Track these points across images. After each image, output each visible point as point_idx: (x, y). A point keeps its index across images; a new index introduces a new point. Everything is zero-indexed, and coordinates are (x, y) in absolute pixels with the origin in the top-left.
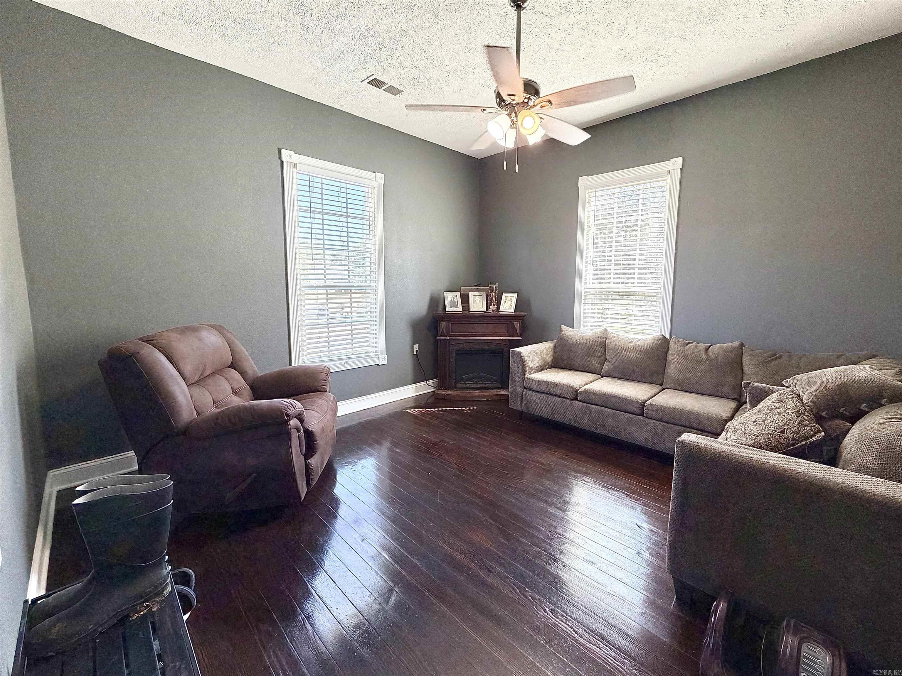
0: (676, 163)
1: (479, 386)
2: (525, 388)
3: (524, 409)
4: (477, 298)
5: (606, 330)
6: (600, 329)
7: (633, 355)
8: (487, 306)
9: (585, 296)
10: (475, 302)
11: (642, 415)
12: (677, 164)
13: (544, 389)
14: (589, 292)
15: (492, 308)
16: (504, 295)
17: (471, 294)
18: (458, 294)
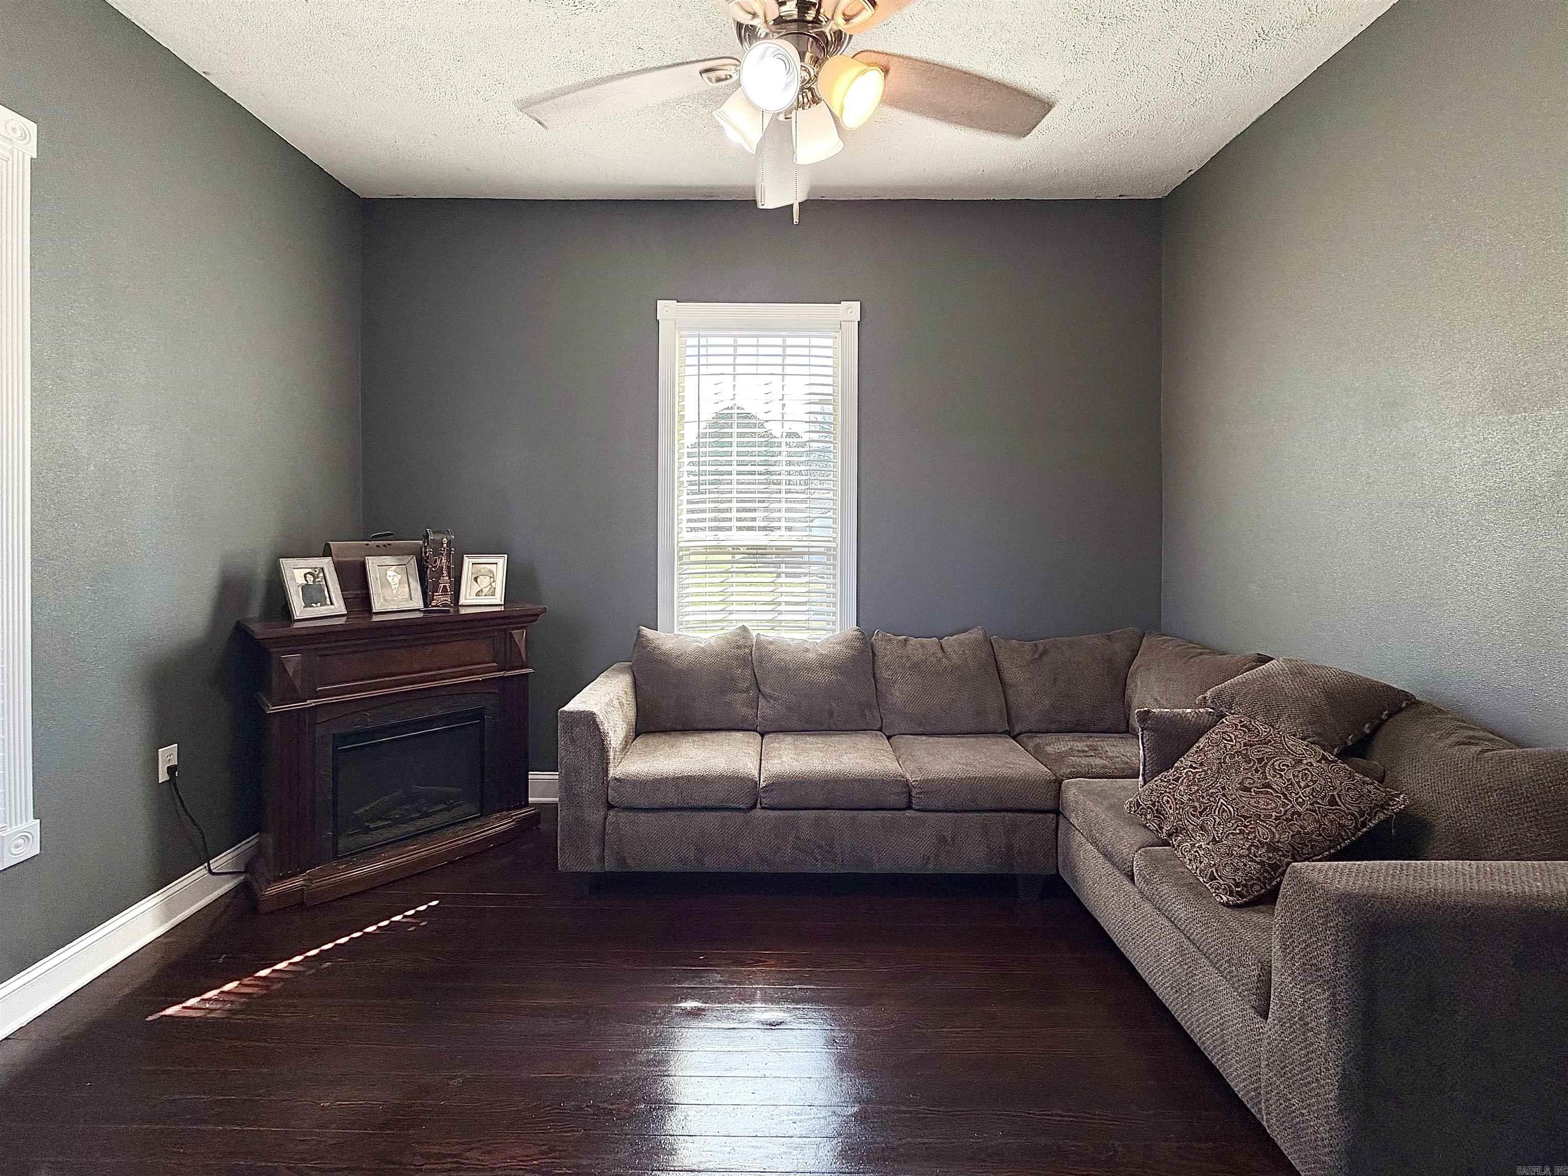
0: (850, 311)
1: (410, 828)
2: (610, 807)
3: (610, 865)
4: (390, 573)
5: (744, 629)
6: (732, 628)
7: (823, 677)
8: (424, 594)
9: (681, 558)
10: (386, 584)
11: (909, 807)
12: (852, 312)
13: (672, 798)
14: (688, 549)
15: (440, 599)
16: (468, 561)
17: (372, 563)
18: (326, 563)
